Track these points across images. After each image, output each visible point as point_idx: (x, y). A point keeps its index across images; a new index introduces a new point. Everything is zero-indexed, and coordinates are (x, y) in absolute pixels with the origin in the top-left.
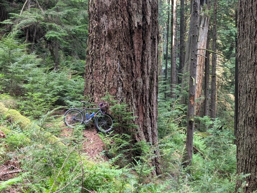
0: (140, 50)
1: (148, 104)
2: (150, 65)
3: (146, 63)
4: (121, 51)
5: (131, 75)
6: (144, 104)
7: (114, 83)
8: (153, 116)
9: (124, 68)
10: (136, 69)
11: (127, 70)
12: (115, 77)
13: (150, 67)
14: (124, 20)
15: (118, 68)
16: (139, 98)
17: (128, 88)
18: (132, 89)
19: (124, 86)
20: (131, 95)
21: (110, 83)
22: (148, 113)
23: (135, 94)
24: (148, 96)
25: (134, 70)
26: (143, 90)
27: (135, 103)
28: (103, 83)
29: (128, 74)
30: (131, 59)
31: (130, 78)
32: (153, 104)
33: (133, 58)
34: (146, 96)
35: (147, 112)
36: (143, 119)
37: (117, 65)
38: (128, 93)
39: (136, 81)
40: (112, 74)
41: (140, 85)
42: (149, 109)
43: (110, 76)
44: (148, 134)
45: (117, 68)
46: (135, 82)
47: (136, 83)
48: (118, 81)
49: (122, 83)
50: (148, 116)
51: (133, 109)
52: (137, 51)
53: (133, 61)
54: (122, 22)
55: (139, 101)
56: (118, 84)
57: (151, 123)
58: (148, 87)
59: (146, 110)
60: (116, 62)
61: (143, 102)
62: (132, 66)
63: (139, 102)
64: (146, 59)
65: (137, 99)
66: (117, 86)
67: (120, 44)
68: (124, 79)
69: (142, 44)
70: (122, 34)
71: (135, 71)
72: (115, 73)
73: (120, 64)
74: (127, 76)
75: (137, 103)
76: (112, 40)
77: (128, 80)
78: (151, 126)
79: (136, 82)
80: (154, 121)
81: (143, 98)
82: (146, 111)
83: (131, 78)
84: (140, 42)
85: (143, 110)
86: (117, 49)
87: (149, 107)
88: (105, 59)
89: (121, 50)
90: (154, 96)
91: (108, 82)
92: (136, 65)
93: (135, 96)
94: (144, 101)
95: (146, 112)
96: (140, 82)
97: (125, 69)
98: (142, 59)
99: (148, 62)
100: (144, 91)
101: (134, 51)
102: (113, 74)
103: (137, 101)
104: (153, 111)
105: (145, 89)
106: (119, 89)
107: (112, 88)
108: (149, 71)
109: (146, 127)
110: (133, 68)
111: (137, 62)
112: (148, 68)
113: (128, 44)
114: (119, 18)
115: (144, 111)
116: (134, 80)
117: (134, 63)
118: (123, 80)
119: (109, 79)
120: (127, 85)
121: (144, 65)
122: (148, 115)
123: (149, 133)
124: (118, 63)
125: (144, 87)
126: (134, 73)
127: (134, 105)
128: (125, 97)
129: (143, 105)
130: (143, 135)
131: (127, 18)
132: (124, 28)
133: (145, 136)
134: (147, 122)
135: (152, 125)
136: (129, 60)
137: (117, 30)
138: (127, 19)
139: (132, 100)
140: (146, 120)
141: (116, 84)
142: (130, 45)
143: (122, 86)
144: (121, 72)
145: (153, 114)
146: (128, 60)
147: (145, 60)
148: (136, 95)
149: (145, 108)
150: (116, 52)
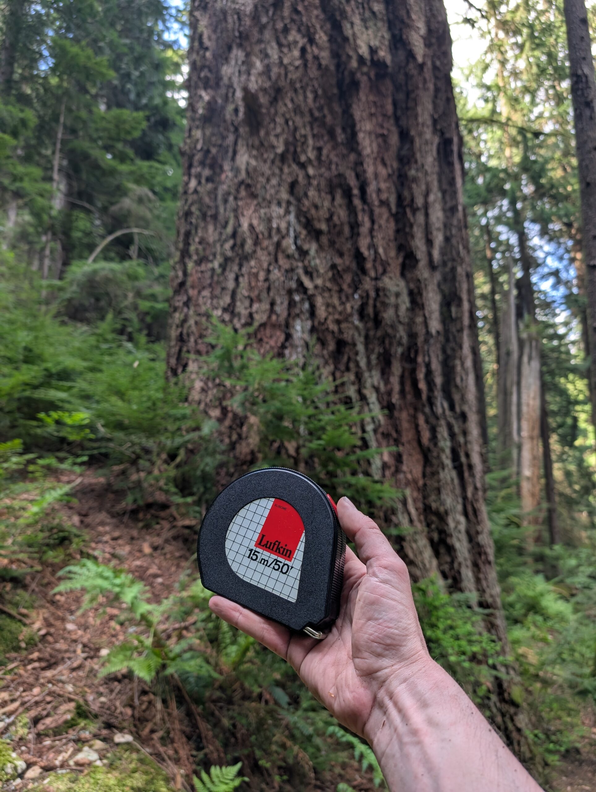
0: (388, 163)
1: (441, 405)
2: (438, 229)
3: (420, 218)
4: (303, 166)
5: (354, 266)
6: (424, 406)
7: (273, 304)
8: (470, 467)
9: (316, 234)
10: (372, 237)
11: (332, 243)
12: (276, 274)
13: (439, 238)
14: (312, 41)
15: (292, 234)
16: (397, 368)
17: (338, 322)
18: (357, 328)
19: (321, 312)
20: (357, 354)
21: (256, 306)
22: (446, 444)
23: (373, 351)
24: (436, 366)
25: (364, 243)
26: (412, 336)
27: (377, 389)
28: (225, 310)
29: (338, 261)
30: (348, 194)
31: (348, 278)
32: (466, 408)
33: (356, 192)
34: (428, 365)
35: (442, 444)
36: (424, 475)
37: (283, 225)
38: (341, 344)
39: (377, 290)
40: (265, 265)
41: (397, 307)
42: (450, 427)
43: (256, 275)
44: (451, 549)
45: (283, 237)
46: (372, 294)
47: (375, 300)
48: (290, 292)
49: (311, 299)
50: (448, 462)
51: (368, 419)
52: (375, 164)
53: (357, 202)
54: (303, 50)
55: (395, 381)
56: (292, 304)
57: (465, 498)
58: (435, 325)
59: (433, 430)
60: (282, 211)
61: (417, 392)
62: (355, 226)
63: (397, 388)
64: (419, 201)
65: (385, 373)
66: (289, 315)
67: (295, 137)
68: (319, 282)
69: (394, 139)
70: (305, 97)
71: (372, 246)
72: (276, 260)
73: (297, 217)
74: (333, 267)
75: (389, 393)
76: (262, 133)
77: (335, 288)
78: (465, 514)
79: (378, 295)
80: (476, 488)
81: (413, 372)
82: (434, 438)
83: (353, 280)
84: (388, 130)
85: (418, 432)
86: (283, 158)
87: (445, 419)
88: (235, 210)
89: (303, 158)
90: (467, 374)
91: (247, 303)
92: (373, 222)
93: (373, 357)
94: (422, 385)
95: (436, 445)
96: (397, 295)
97: (324, 239)
98: (400, 199)
99: (427, 215)
100: (420, 340)
101: (359, 163)
102: (270, 264)
103: (387, 382)
104: (466, 443)
105: (420, 330)
106: (298, 328)
107: (263, 325)
108: (436, 254)
109: (442, 517)
110: (358, 234)
111: (377, 211)
112: (429, 242)
113: (332, 134)
114: (290, 38)
115: (426, 435)
116: (368, 284)
117: (363, 210)
118: (316, 287)
119: (251, 288)
120: (334, 307)
121: (411, 226)
122: (444, 457)
123: (457, 545)
124: (292, 218)
125: (419, 320)
126: (366, 253)
127: (372, 397)
128: (326, 363)
129: (416, 409)
130: (428, 553)
131: (325, 33)
132: (313, 72)
133: (440, 565)
134: (443, 492)
135: (470, 509)
136: (339, 199)
137: (282, 83)
138: (322, 37)
139: (359, 377)
140: (439, 481)
141: (281, 309)
142: (341, 137)
143: (312, 313)
144: (303, 253)
145: (468, 456)
146: (333, 199)
147: (412, 200)
148: (379, 355)
149: (427, 422)
150: (281, 170)
